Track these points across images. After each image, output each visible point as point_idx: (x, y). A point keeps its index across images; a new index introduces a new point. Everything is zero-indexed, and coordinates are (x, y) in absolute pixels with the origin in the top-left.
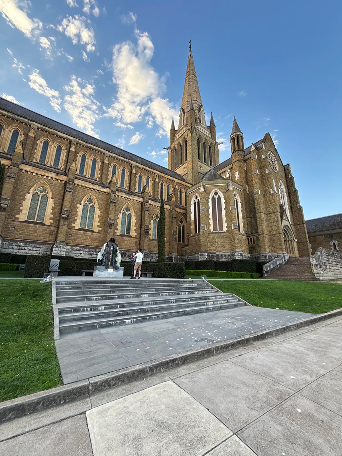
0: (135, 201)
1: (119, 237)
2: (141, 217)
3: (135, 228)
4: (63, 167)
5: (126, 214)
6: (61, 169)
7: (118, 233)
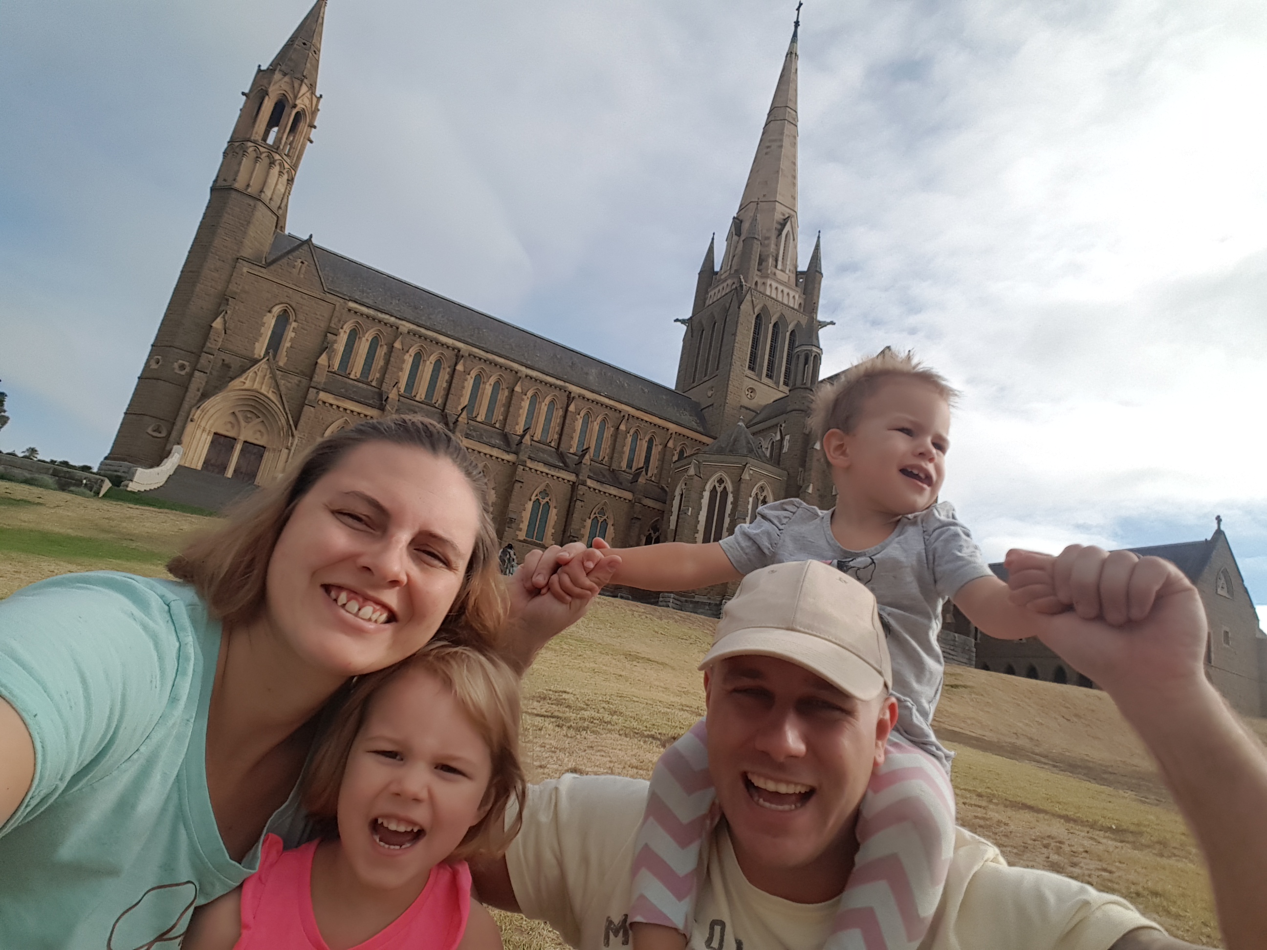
0: (560, 479)
1: (522, 543)
2: (568, 511)
3: (553, 531)
4: (439, 402)
5: (540, 504)
6: (437, 405)
7: (522, 535)
